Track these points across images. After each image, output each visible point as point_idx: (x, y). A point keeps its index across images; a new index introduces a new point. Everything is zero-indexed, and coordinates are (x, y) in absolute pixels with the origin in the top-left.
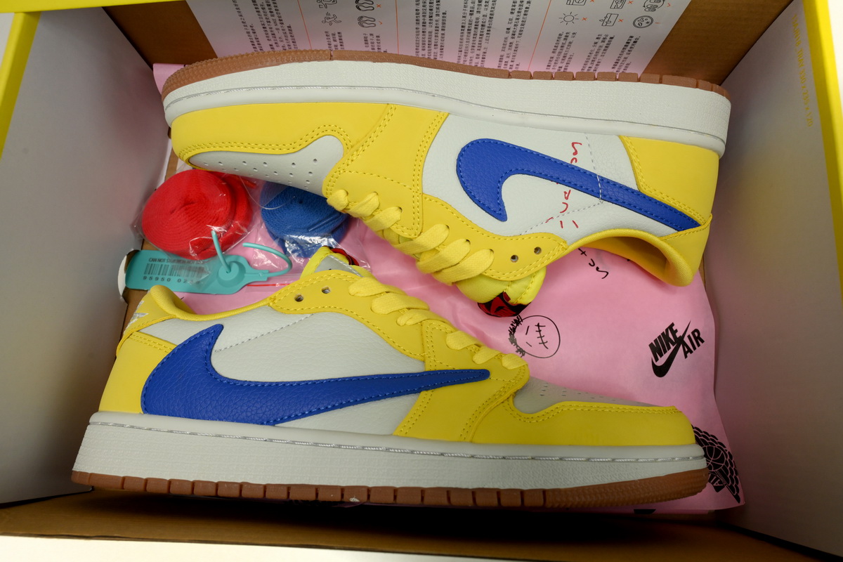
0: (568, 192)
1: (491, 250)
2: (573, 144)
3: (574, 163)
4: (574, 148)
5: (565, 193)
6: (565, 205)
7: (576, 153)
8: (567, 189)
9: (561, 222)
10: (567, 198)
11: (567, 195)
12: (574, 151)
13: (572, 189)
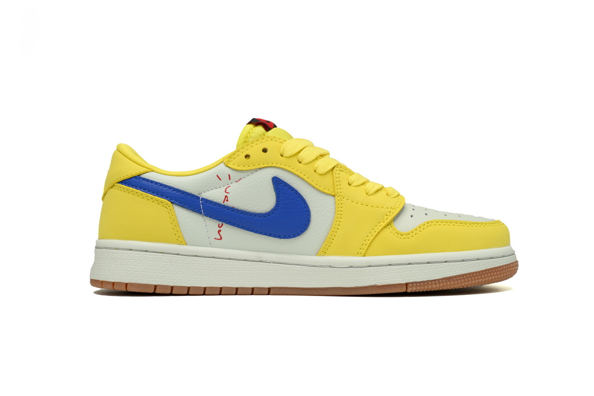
0: (225, 201)
1: (282, 156)
2: (221, 239)
3: (221, 223)
4: (220, 236)
5: (227, 201)
6: (227, 191)
7: (219, 231)
8: (226, 203)
9: (230, 179)
10: (226, 197)
11: (226, 199)
12: (220, 233)
13: (222, 203)
